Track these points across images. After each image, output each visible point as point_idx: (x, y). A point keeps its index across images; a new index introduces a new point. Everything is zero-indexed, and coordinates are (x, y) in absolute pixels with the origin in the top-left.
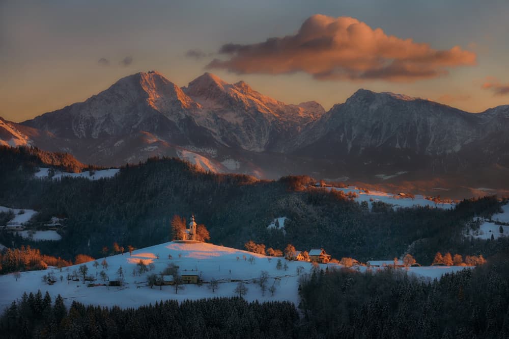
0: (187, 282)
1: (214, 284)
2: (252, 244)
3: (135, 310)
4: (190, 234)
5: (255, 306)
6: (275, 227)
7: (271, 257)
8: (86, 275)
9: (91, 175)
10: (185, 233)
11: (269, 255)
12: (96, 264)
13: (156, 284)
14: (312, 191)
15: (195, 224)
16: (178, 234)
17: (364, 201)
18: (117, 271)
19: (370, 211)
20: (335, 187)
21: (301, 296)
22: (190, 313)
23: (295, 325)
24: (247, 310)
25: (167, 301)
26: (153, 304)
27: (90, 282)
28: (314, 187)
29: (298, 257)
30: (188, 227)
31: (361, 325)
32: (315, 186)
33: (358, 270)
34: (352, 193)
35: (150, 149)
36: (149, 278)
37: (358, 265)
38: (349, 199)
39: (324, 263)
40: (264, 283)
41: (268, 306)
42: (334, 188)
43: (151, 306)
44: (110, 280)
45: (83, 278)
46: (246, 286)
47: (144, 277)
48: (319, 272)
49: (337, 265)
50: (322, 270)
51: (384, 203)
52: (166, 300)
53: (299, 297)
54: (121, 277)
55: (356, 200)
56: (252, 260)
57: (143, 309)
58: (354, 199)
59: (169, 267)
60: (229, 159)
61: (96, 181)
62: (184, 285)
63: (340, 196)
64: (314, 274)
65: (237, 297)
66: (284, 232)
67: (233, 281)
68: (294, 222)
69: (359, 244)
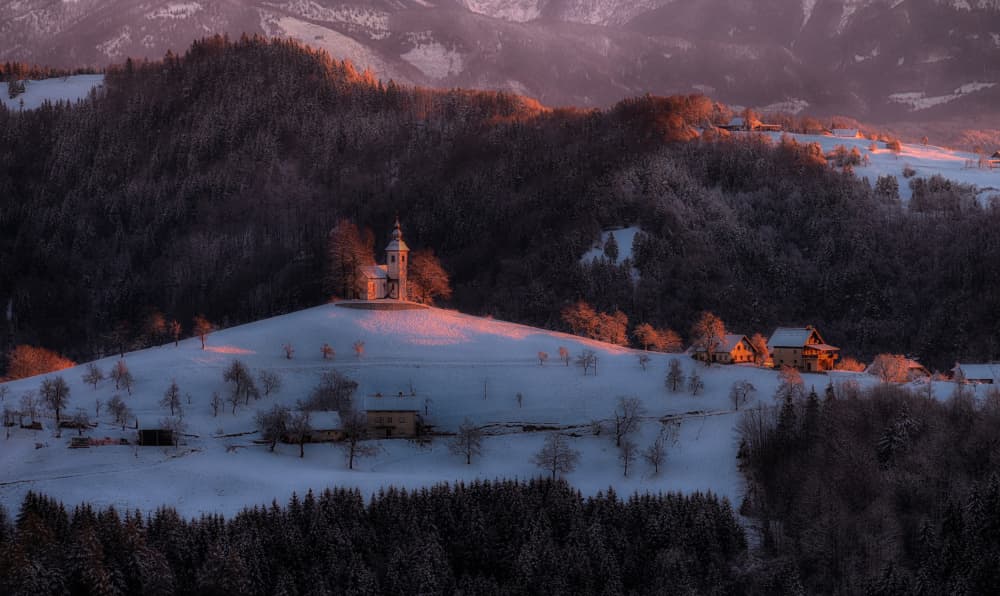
0: (384, 432)
1: (470, 439)
2: (585, 312)
3: (227, 519)
4: (389, 280)
5: (605, 508)
6: (607, 259)
7: (645, 352)
8: (63, 412)
9: (13, 95)
10: (372, 277)
11: (642, 347)
12: (95, 377)
13: (286, 440)
14: (720, 143)
15: (402, 247)
16: (350, 279)
17: (885, 176)
18: (162, 398)
19: (905, 208)
20: (792, 131)
21: (749, 478)
22: (403, 532)
23: (735, 568)
24: (581, 522)
25: (327, 494)
26: (284, 504)
27: (76, 432)
28: (727, 133)
29: (734, 353)
30: (381, 257)
31: (943, 568)
32: (729, 128)
33: (925, 394)
34: (848, 149)
35: (176, 14)
36: (264, 421)
37: (926, 380)
38: (839, 170)
39: (815, 372)
40: (628, 436)
41: (646, 506)
42: (790, 135)
43: (275, 507)
44: (141, 428)
45: (54, 421)
46: (573, 446)
47: (247, 417)
48: (805, 400)
49: (858, 378)
50: (813, 395)
51: (948, 183)
52: (323, 490)
53: (745, 479)
54: (176, 417)
55: (859, 172)
56: (587, 362)
57: (253, 520)
58: (855, 169)
59: (324, 386)
60: (427, 42)
61: (30, 111)
62: (375, 442)
63: (810, 160)
64: (788, 408)
65: (549, 480)
66: (635, 276)
67: (529, 428)
68: (664, 243)
69: (870, 313)
